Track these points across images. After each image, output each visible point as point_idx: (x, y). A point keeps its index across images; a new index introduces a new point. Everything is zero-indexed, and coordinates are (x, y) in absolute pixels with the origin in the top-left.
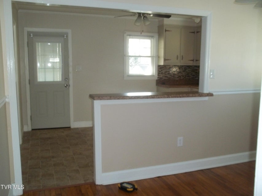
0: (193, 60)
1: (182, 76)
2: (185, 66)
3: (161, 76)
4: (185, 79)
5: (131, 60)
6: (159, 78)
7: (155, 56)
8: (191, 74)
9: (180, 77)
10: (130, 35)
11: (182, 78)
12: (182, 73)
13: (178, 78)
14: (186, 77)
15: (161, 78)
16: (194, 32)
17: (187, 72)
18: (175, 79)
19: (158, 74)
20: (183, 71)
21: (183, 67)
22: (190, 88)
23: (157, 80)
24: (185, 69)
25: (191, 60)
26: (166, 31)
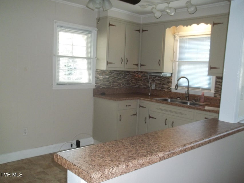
0: (137, 65)
1: (122, 83)
2: (125, 71)
3: (99, 84)
4: (124, 87)
5: (62, 62)
6: (97, 87)
7: (92, 57)
8: (132, 81)
9: (120, 84)
10: (61, 27)
11: (122, 86)
12: (122, 80)
13: (117, 86)
14: (126, 85)
15: (99, 87)
16: (139, 31)
17: (127, 79)
18: (114, 87)
19: (96, 82)
20: (123, 78)
21: (123, 73)
22: (138, 100)
23: (94, 89)
24: (126, 75)
25: (135, 65)
26: (110, 25)
